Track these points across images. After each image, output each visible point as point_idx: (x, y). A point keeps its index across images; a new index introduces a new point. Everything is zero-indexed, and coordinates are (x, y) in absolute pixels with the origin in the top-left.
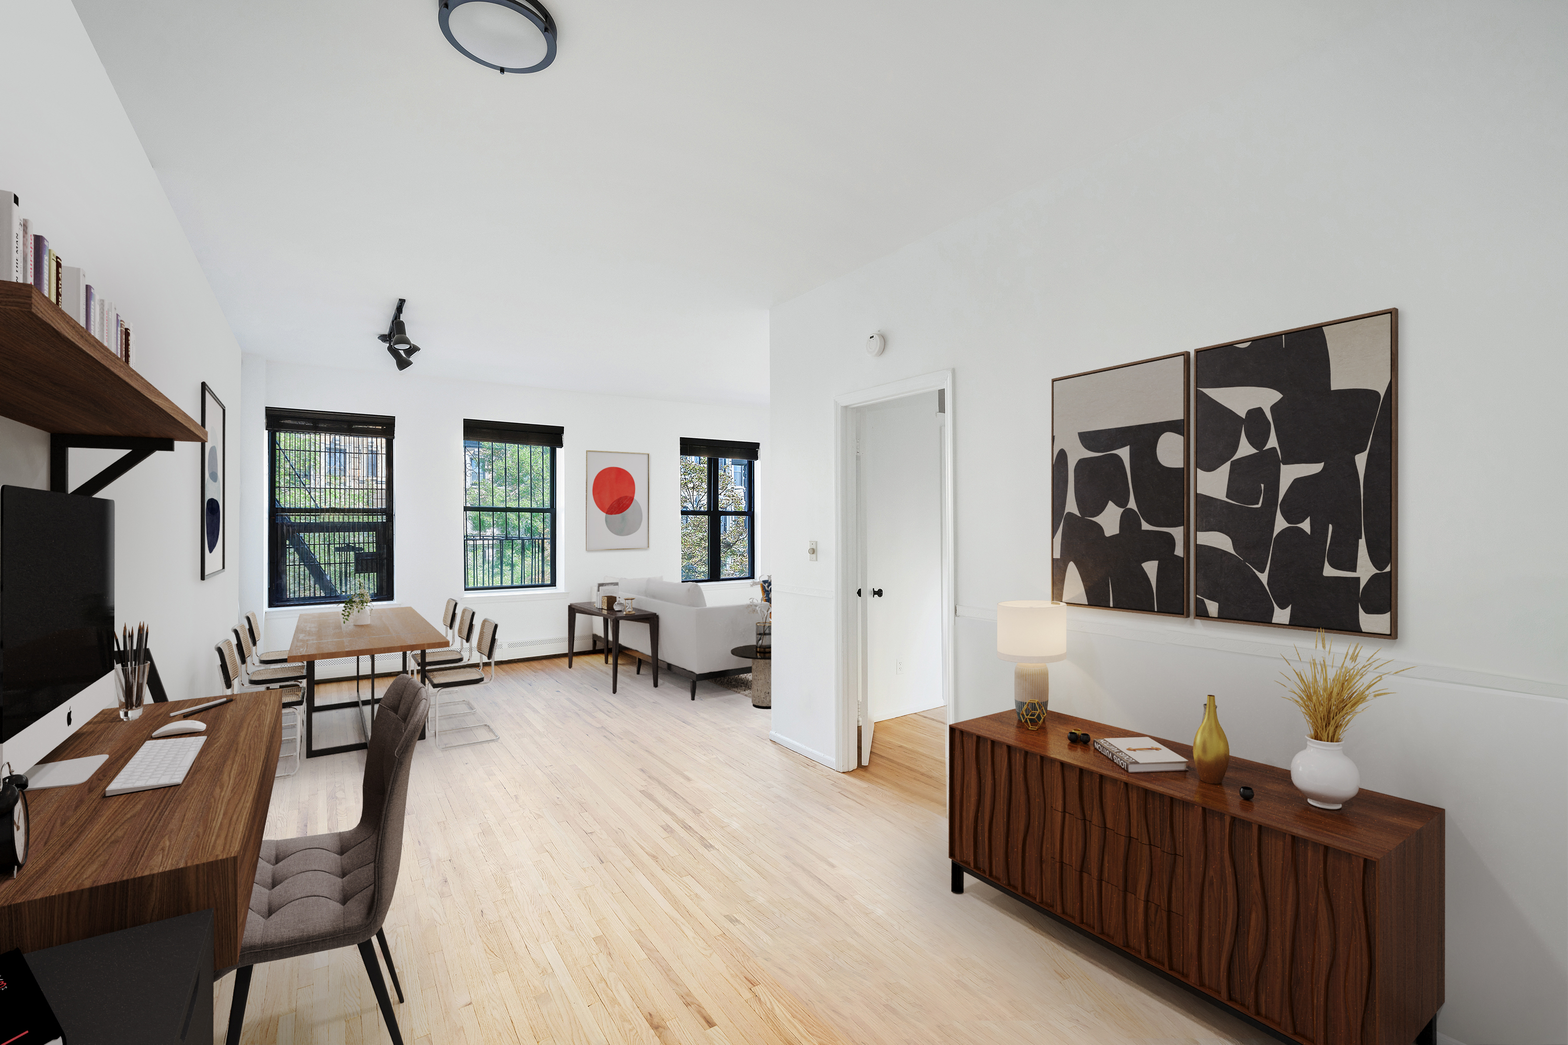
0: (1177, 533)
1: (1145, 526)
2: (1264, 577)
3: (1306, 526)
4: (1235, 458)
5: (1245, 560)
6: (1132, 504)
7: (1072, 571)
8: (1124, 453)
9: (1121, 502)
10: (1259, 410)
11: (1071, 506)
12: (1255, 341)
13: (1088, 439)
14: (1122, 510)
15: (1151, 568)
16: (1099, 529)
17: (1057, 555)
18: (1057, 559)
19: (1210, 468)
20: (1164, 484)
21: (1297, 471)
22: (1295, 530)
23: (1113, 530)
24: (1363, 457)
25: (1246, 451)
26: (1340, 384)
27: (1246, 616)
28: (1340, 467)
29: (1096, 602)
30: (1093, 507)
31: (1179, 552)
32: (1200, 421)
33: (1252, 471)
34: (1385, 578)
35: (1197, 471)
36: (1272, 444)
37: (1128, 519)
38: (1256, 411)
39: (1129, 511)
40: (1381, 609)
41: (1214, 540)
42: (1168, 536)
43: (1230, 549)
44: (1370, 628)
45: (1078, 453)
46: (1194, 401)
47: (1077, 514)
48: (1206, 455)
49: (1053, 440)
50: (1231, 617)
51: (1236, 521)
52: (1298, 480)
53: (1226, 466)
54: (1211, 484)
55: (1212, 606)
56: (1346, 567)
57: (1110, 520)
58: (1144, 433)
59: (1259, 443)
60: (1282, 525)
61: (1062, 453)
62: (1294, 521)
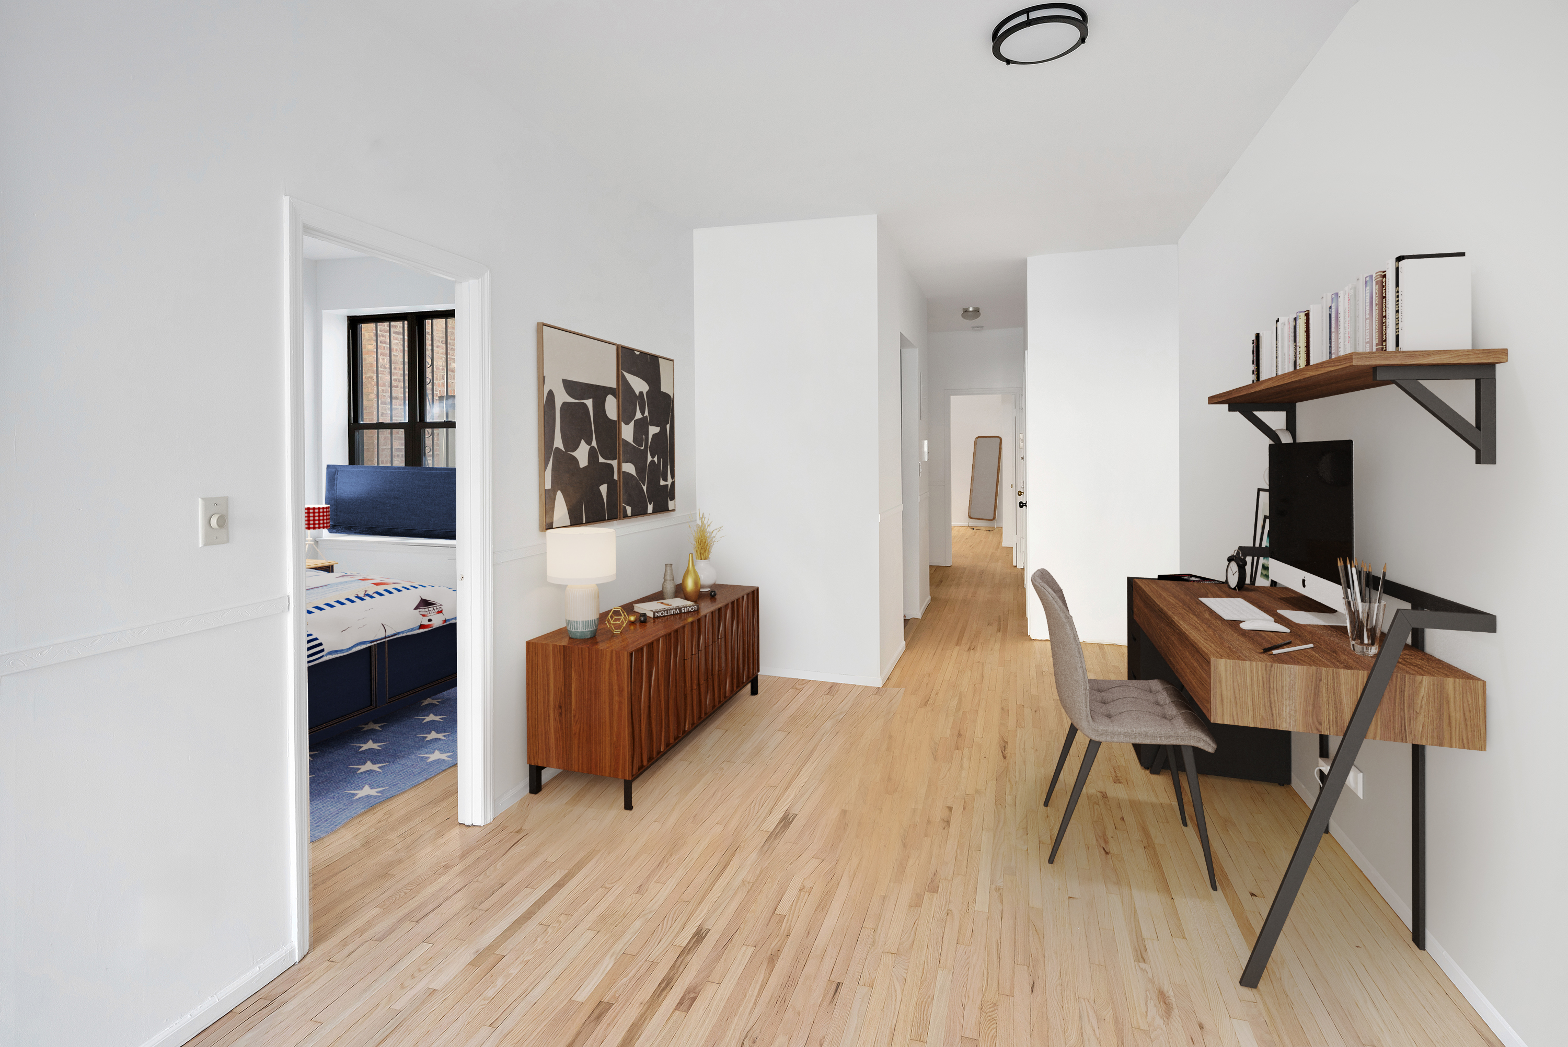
0: (614, 463)
1: (601, 460)
2: (645, 488)
3: (656, 459)
4: (635, 419)
5: (639, 480)
6: (594, 444)
7: (559, 496)
8: (589, 403)
9: (589, 442)
10: (642, 392)
11: (558, 443)
12: (643, 354)
13: (571, 386)
14: (589, 447)
15: (604, 489)
16: (575, 460)
17: (548, 486)
18: (549, 490)
19: (627, 424)
20: (608, 430)
21: (653, 430)
22: (653, 462)
23: (583, 462)
24: (668, 426)
25: (638, 415)
26: (663, 389)
27: (639, 512)
28: (663, 430)
29: (576, 521)
30: (572, 444)
31: (616, 477)
32: (624, 392)
33: (641, 428)
34: (673, 484)
35: (623, 424)
36: (646, 414)
37: (592, 454)
38: (641, 393)
39: (592, 449)
40: (673, 498)
41: (629, 468)
42: (611, 466)
43: (633, 472)
44: (670, 508)
45: (561, 397)
46: (621, 379)
47: (563, 449)
48: (626, 414)
49: (542, 380)
50: (635, 514)
51: (636, 456)
52: (654, 435)
53: (632, 423)
54: (627, 432)
55: (629, 509)
56: (665, 480)
57: (582, 454)
58: (599, 393)
59: (643, 412)
60: (649, 459)
61: (551, 393)
62: (653, 457)
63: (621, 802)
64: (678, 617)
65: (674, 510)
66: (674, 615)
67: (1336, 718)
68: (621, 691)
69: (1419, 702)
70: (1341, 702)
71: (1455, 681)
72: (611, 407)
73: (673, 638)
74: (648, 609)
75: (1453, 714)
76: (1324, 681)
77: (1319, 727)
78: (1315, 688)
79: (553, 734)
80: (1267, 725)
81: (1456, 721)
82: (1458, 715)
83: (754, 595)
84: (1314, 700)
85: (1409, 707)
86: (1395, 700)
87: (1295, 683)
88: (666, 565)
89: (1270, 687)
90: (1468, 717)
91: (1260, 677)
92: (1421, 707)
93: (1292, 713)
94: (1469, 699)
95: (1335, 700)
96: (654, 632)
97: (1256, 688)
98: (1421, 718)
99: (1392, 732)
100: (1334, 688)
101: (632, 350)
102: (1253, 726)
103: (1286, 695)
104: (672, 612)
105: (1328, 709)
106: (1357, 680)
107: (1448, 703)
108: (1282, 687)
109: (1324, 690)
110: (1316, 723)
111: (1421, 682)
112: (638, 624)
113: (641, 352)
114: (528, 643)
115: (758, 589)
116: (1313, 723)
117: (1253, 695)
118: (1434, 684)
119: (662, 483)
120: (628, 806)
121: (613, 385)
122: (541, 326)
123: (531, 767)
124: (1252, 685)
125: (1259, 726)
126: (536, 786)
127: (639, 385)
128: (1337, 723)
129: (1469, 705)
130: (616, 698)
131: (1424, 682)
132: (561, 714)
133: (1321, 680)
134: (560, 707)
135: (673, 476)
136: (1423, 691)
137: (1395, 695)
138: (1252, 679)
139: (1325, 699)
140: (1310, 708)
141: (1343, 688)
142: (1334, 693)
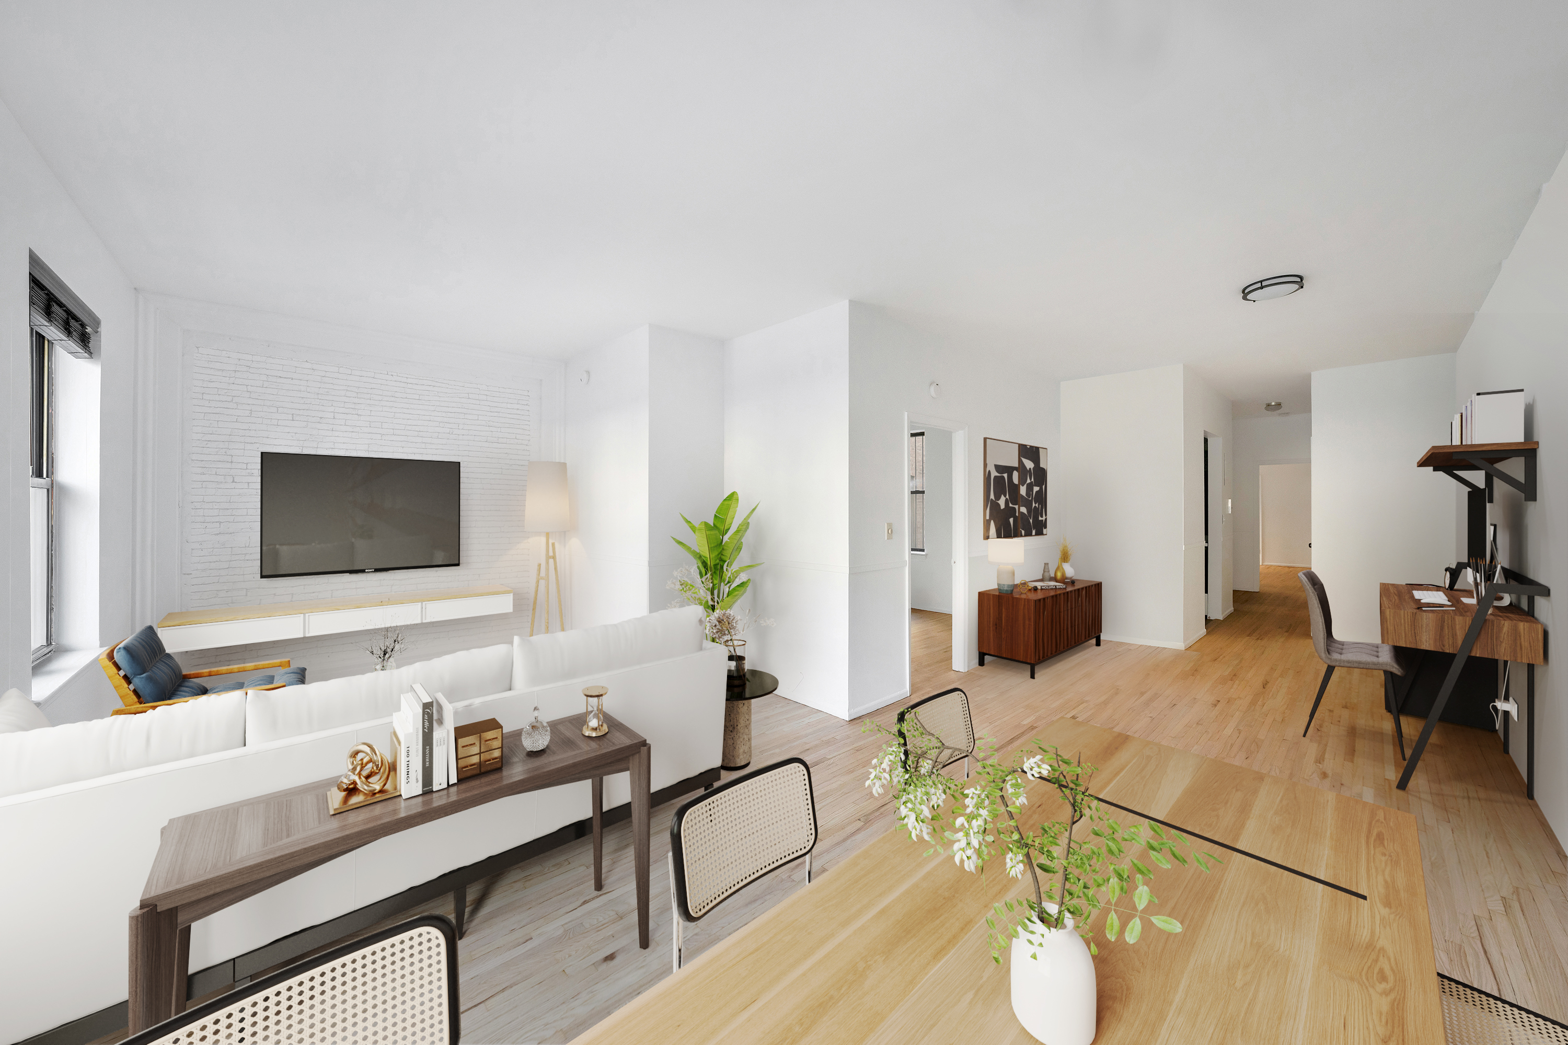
0: (1016, 507)
1: (1011, 505)
2: (1031, 521)
3: (1037, 505)
4: (1027, 483)
5: (1029, 517)
6: (1007, 497)
7: (992, 523)
8: (1005, 475)
9: (1005, 496)
11: (992, 497)
13: (998, 468)
14: (1005, 499)
15: (1011, 520)
16: (999, 506)
17: (988, 518)
18: (988, 520)
19: (1023, 486)
20: (1014, 489)
21: (1036, 489)
22: (1035, 506)
23: (1003, 506)
24: (1044, 487)
25: (1029, 481)
26: (1041, 466)
27: (1028, 534)
28: (1041, 489)
29: (999, 536)
30: (998, 497)
31: (1017, 515)
32: (1021, 468)
33: (1029, 489)
34: (1046, 519)
35: (1021, 486)
36: (1033, 480)
37: (1007, 502)
38: (1030, 469)
39: (1007, 499)
40: (1046, 528)
41: (1024, 510)
42: (1015, 508)
43: (1026, 513)
44: (1044, 533)
45: (994, 474)
46: (1020, 462)
47: (994, 499)
48: (1022, 481)
49: (985, 465)
50: (1026, 535)
51: (1028, 504)
52: (1036, 492)
53: (1025, 486)
54: (1023, 490)
55: (1023, 532)
56: (1042, 517)
57: (1002, 502)
58: (1009, 470)
59: (1031, 479)
60: (1034, 505)
61: (989, 471)
62: (1035, 504)
63: (1029, 674)
64: (1054, 590)
65: (1046, 534)
66: (1052, 589)
67: (1453, 643)
68: (1030, 619)
69: (1503, 635)
70: (1456, 635)
71: (1524, 624)
72: (1015, 475)
73: (1055, 597)
74: (1039, 585)
75: (1523, 643)
76: (1446, 622)
77: (1443, 647)
78: (1441, 627)
79: (992, 639)
80: (1413, 646)
81: (1525, 647)
82: (1526, 644)
83: (1099, 586)
84: (1440, 633)
85: (1496, 638)
86: (1488, 634)
87: (1429, 623)
88: (1045, 564)
89: (1415, 625)
90: (1532, 645)
91: (1409, 620)
92: (1504, 639)
93: (1428, 640)
94: (1533, 634)
95: (1453, 634)
96: (1040, 595)
97: (1407, 626)
98: (1504, 645)
99: (1486, 652)
100: (1452, 626)
101: (1026, 445)
102: (1404, 646)
103: (1424, 630)
104: (1051, 587)
105: (1449, 638)
106: (1466, 623)
107: (1520, 636)
108: (1422, 626)
109: (1446, 628)
110: (1441, 646)
111: (1504, 625)
112: (1033, 591)
113: (1030, 446)
114: (980, 593)
115: (1101, 583)
116: (1440, 645)
117: (1405, 629)
118: (1511, 626)
119: (1040, 518)
120: (1033, 677)
121: (1017, 465)
122: (985, 439)
123: (980, 653)
124: (1405, 623)
125: (1408, 646)
126: (981, 663)
127: (1029, 464)
128: (1454, 646)
129: (1532, 638)
130: (1027, 622)
131: (1505, 624)
132: (996, 628)
133: (1444, 622)
134: (996, 625)
135: (1046, 515)
136: (1505, 629)
137: (1488, 631)
138: (1404, 620)
139: (1447, 633)
140: (1438, 637)
141: (1458, 627)
142: (1452, 629)
